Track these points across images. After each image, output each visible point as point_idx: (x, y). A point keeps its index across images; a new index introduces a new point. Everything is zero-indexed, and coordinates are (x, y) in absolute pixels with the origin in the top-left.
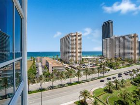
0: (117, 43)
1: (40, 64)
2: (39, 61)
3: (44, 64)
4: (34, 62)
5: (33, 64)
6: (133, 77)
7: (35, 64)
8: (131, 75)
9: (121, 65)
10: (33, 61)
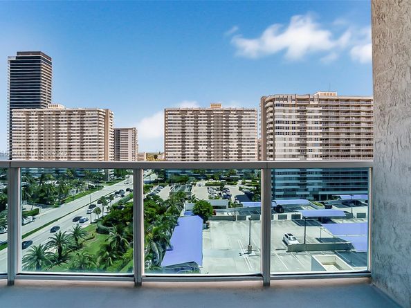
0: (63, 129)
6: (101, 215)
8: (98, 211)
9: (73, 192)
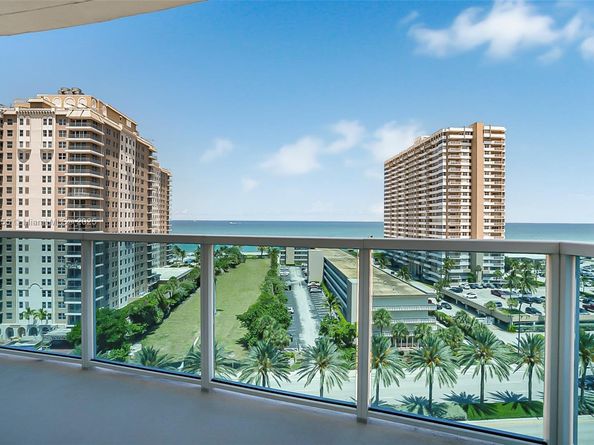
1: (296, 275)
2: (290, 259)
3: (316, 276)
4: (274, 264)
5: (273, 273)
7: (280, 273)
10: (268, 261)
